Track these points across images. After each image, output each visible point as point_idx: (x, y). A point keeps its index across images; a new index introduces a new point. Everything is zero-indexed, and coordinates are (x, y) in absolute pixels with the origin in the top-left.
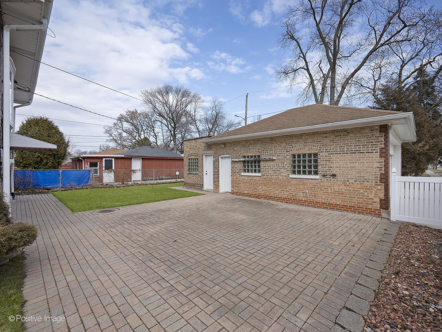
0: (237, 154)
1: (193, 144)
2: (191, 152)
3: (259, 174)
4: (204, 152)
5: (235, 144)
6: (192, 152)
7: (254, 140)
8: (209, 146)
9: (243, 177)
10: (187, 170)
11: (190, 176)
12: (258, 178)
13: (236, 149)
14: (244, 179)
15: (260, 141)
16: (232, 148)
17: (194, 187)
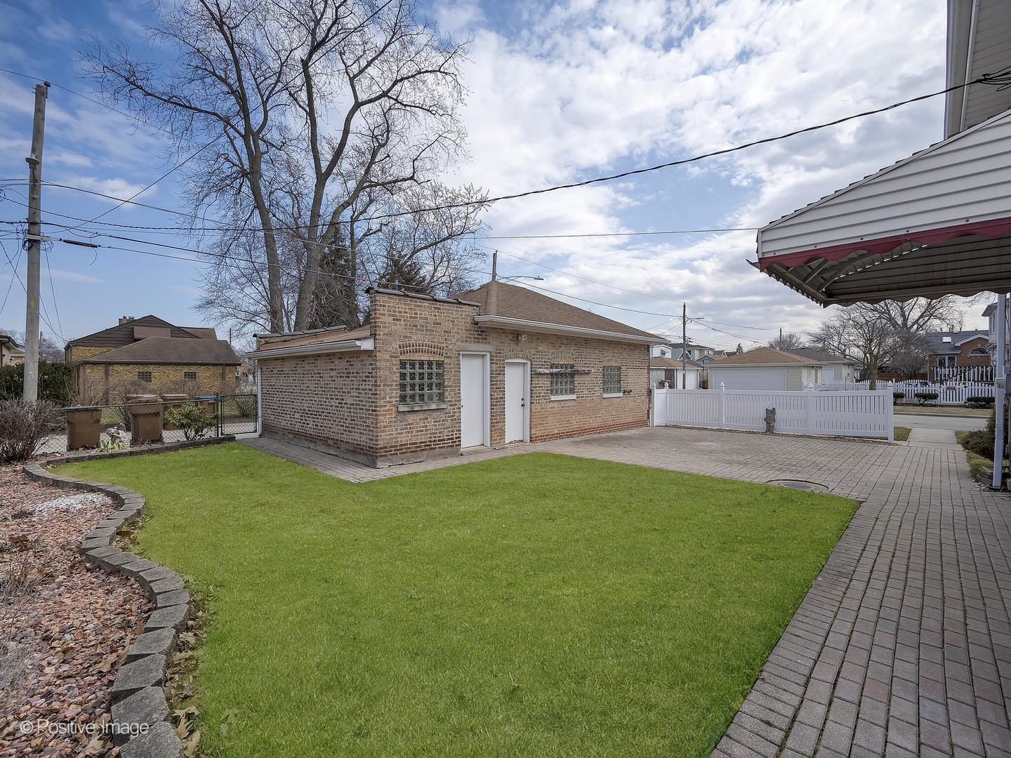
0: (542, 358)
1: (425, 314)
2: (414, 337)
3: (574, 397)
4: (464, 344)
5: (538, 339)
6: (417, 338)
7: (567, 338)
8: (481, 331)
9: (552, 405)
10: (394, 400)
11: (411, 418)
12: (572, 404)
13: (540, 349)
14: (553, 408)
15: (574, 341)
16: (533, 346)
17: (426, 452)
